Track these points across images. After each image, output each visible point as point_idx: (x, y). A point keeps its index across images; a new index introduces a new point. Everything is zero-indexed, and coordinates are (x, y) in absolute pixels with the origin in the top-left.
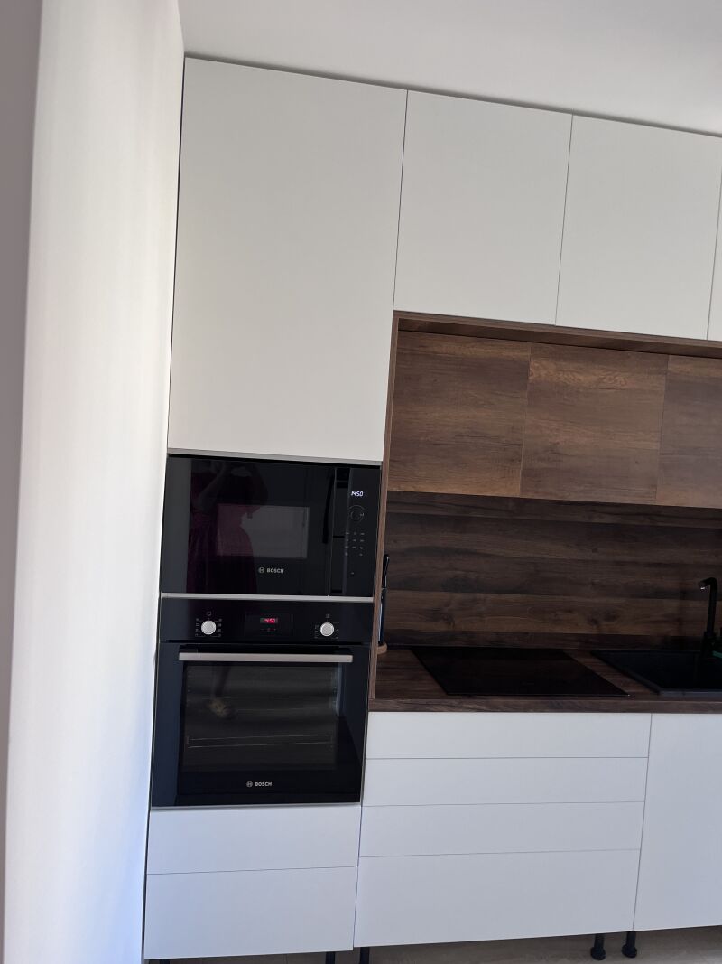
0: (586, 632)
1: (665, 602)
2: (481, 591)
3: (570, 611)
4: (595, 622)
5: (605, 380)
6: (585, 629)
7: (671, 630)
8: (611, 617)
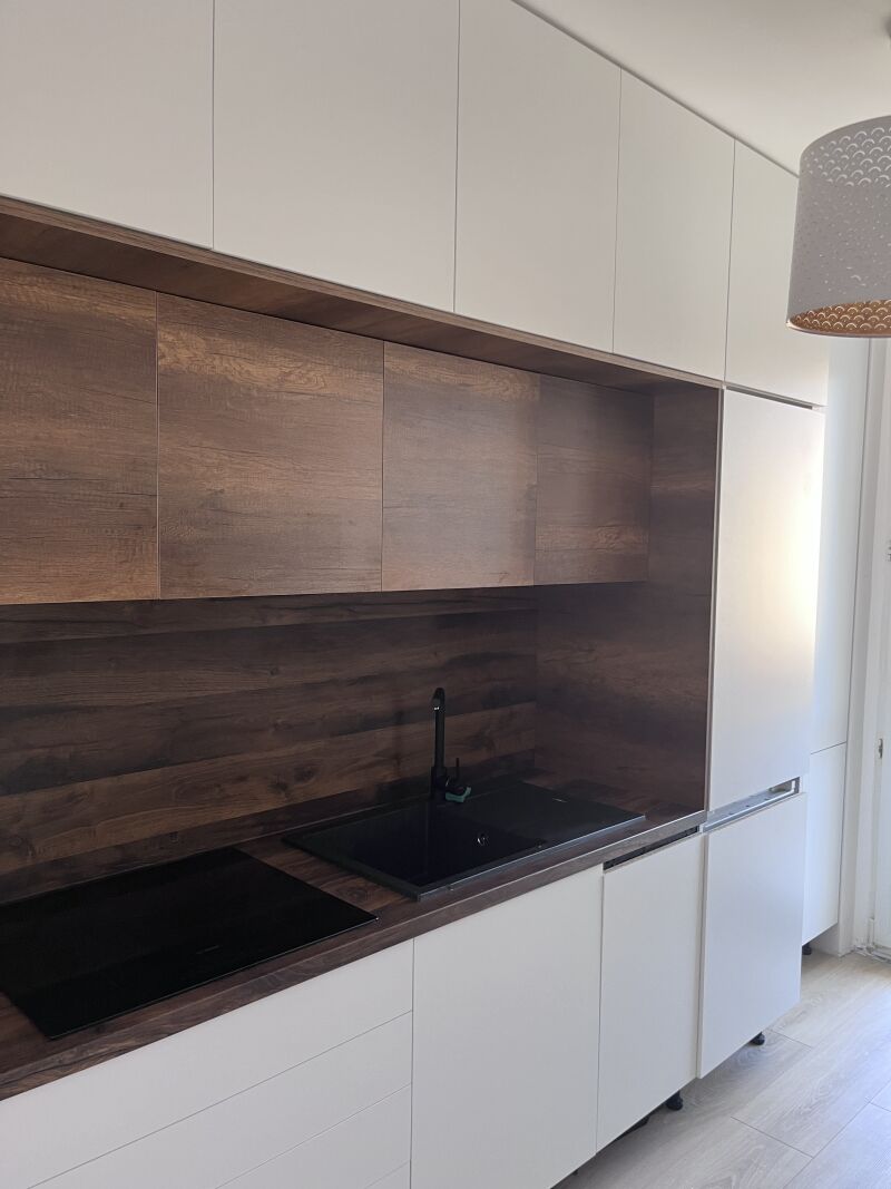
0: (270, 807)
1: (378, 733)
2: (83, 779)
3: (242, 779)
4: (280, 787)
5: (292, 377)
6: (269, 803)
7: (387, 775)
8: (304, 774)
